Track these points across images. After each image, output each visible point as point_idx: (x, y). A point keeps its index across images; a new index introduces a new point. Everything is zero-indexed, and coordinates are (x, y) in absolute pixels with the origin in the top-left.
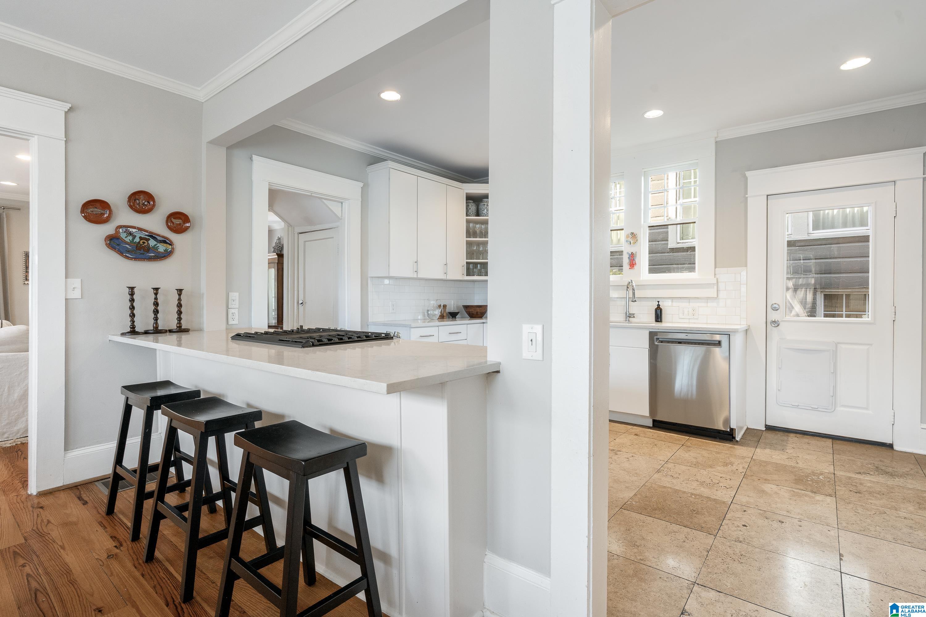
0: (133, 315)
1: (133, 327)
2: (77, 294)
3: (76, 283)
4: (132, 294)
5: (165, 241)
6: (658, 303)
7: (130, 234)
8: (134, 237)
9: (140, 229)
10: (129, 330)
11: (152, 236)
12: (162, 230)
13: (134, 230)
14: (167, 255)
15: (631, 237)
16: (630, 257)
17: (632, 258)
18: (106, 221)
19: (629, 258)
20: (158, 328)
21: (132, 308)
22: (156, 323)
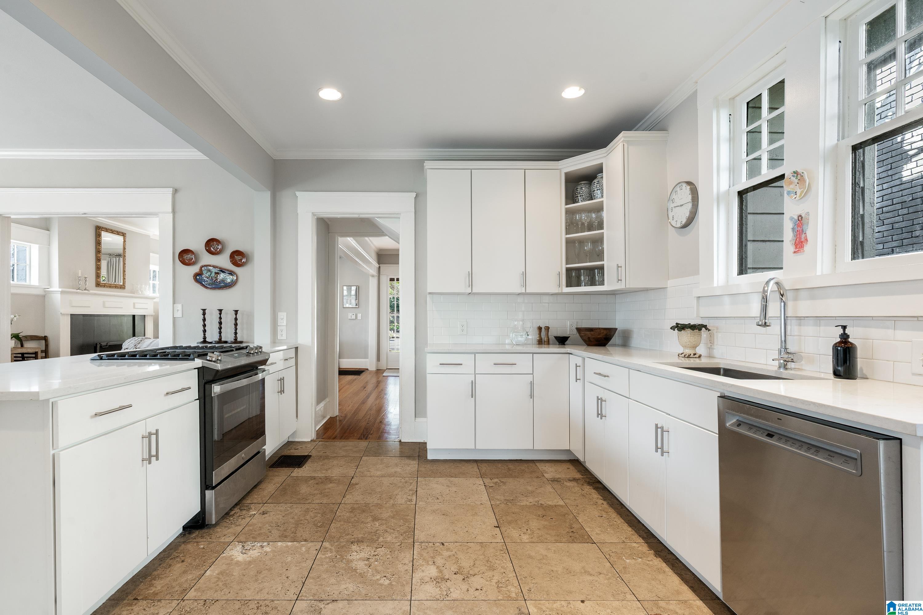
0: (205, 331)
1: (205, 338)
2: (178, 314)
3: (179, 306)
4: (204, 314)
5: (231, 273)
6: (844, 330)
7: (209, 271)
8: (211, 272)
9: (214, 267)
10: (202, 340)
11: (222, 271)
12: (228, 265)
13: (211, 268)
14: (232, 285)
15: (796, 181)
16: (796, 226)
17: (799, 229)
18: (194, 264)
19: (793, 229)
20: (221, 339)
21: (204, 326)
22: (220, 336)
